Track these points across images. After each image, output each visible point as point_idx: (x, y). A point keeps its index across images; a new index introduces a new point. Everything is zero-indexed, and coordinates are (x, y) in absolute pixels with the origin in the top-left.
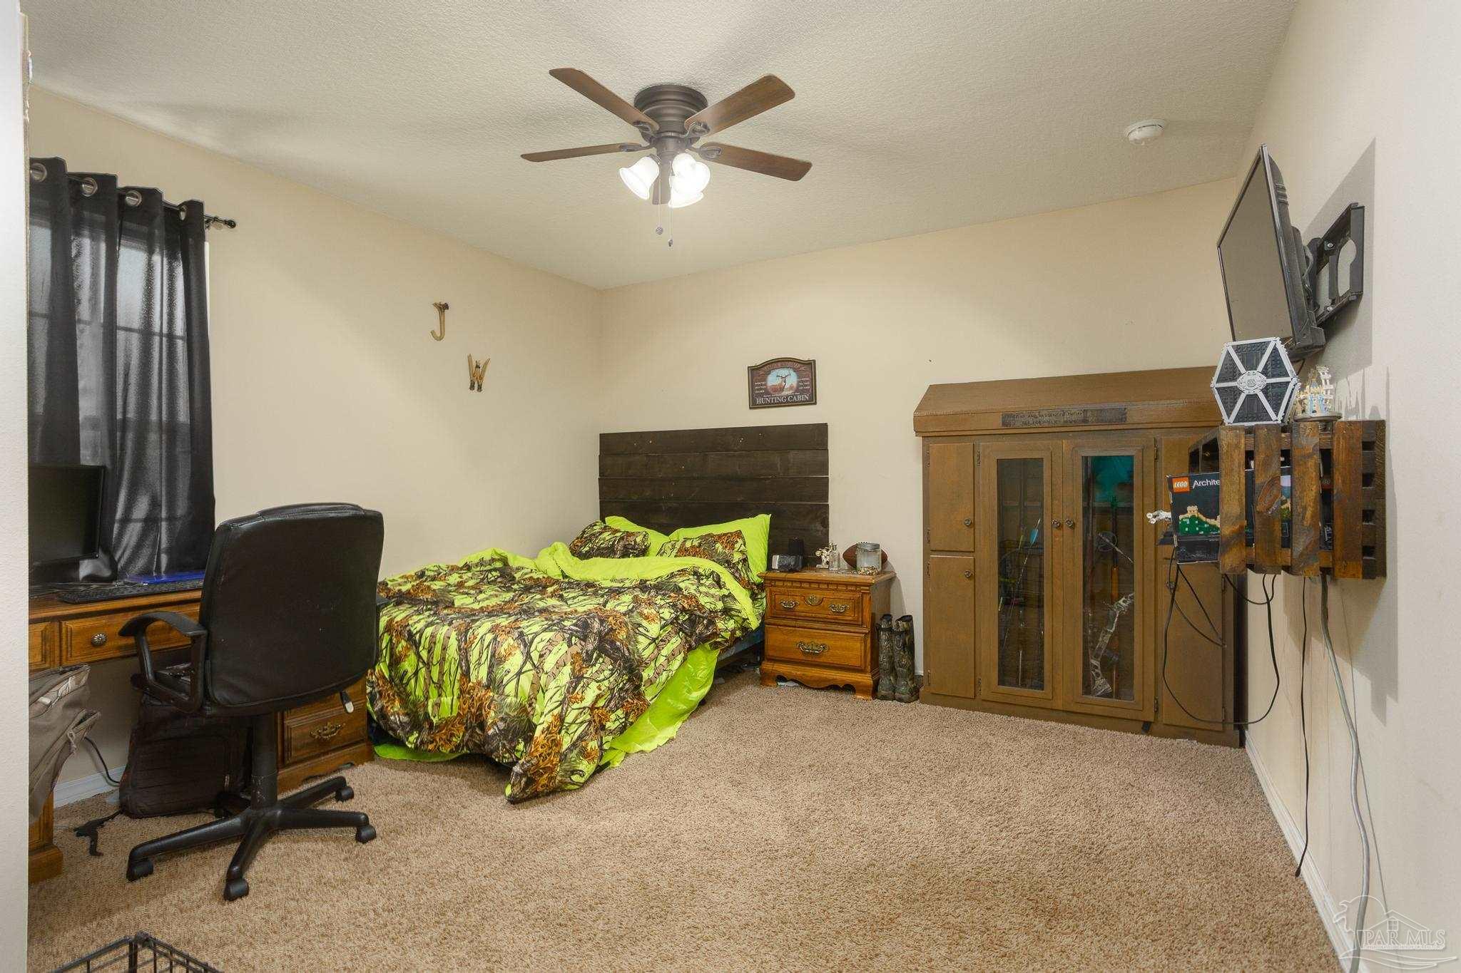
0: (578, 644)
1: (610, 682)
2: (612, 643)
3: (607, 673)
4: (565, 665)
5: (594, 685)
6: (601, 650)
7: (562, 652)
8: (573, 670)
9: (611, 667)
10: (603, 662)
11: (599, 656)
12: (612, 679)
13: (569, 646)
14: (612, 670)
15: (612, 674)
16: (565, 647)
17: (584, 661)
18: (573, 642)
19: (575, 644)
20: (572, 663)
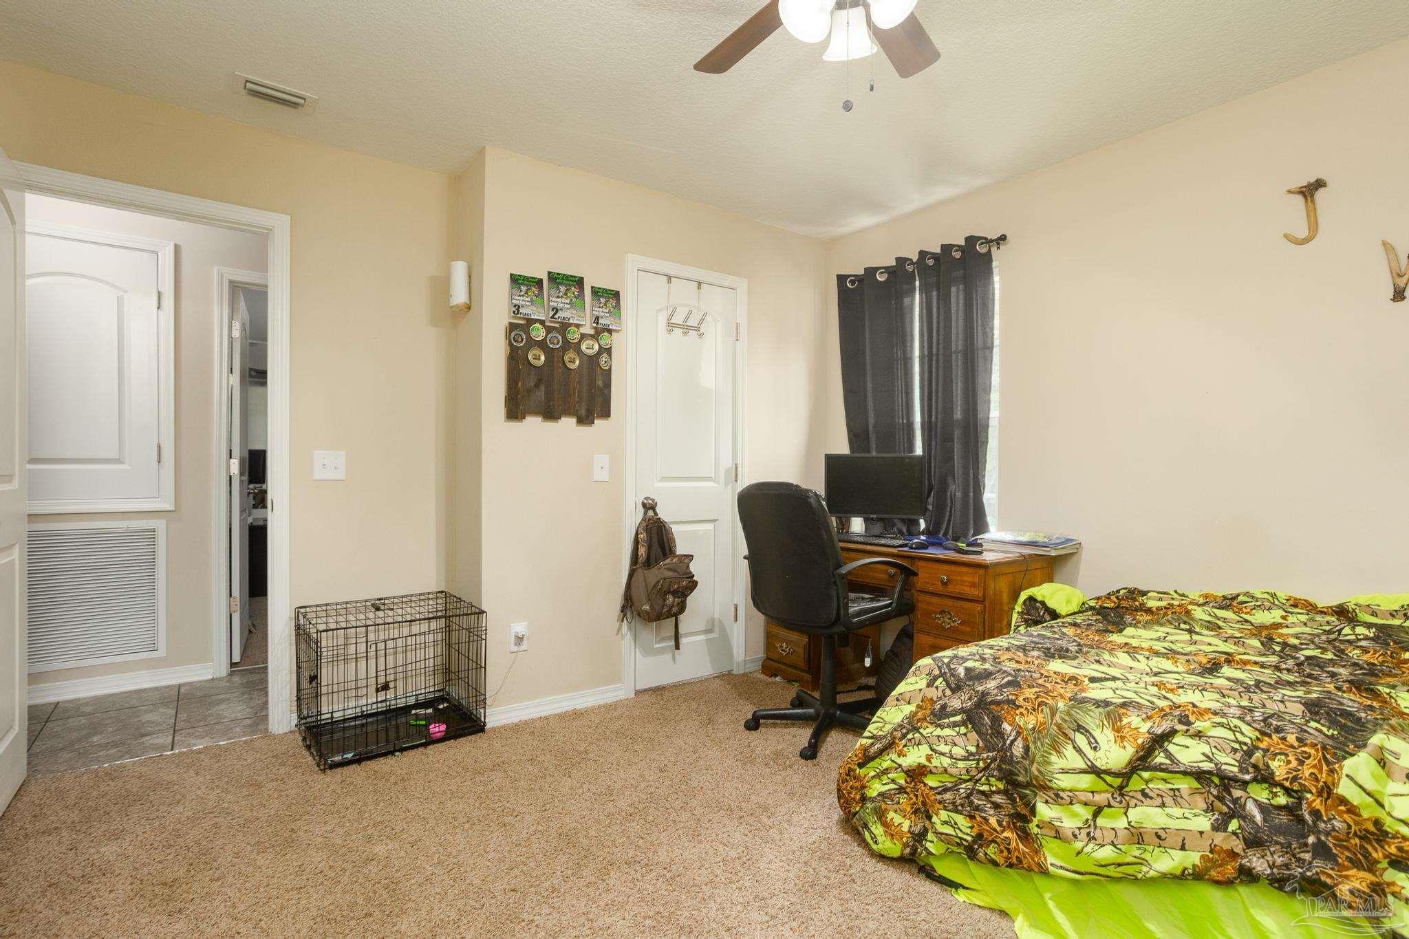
0: (940, 690)
1: (953, 765)
2: (997, 721)
3: (958, 751)
4: (909, 703)
5: (925, 750)
6: (971, 718)
7: (917, 687)
8: (913, 714)
9: (973, 749)
10: (965, 734)
11: (963, 723)
12: (961, 764)
13: (929, 685)
14: (971, 754)
15: (966, 759)
16: (923, 684)
17: (933, 713)
18: (937, 683)
19: (937, 688)
20: (918, 707)
